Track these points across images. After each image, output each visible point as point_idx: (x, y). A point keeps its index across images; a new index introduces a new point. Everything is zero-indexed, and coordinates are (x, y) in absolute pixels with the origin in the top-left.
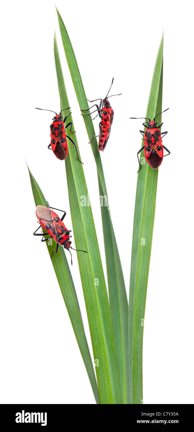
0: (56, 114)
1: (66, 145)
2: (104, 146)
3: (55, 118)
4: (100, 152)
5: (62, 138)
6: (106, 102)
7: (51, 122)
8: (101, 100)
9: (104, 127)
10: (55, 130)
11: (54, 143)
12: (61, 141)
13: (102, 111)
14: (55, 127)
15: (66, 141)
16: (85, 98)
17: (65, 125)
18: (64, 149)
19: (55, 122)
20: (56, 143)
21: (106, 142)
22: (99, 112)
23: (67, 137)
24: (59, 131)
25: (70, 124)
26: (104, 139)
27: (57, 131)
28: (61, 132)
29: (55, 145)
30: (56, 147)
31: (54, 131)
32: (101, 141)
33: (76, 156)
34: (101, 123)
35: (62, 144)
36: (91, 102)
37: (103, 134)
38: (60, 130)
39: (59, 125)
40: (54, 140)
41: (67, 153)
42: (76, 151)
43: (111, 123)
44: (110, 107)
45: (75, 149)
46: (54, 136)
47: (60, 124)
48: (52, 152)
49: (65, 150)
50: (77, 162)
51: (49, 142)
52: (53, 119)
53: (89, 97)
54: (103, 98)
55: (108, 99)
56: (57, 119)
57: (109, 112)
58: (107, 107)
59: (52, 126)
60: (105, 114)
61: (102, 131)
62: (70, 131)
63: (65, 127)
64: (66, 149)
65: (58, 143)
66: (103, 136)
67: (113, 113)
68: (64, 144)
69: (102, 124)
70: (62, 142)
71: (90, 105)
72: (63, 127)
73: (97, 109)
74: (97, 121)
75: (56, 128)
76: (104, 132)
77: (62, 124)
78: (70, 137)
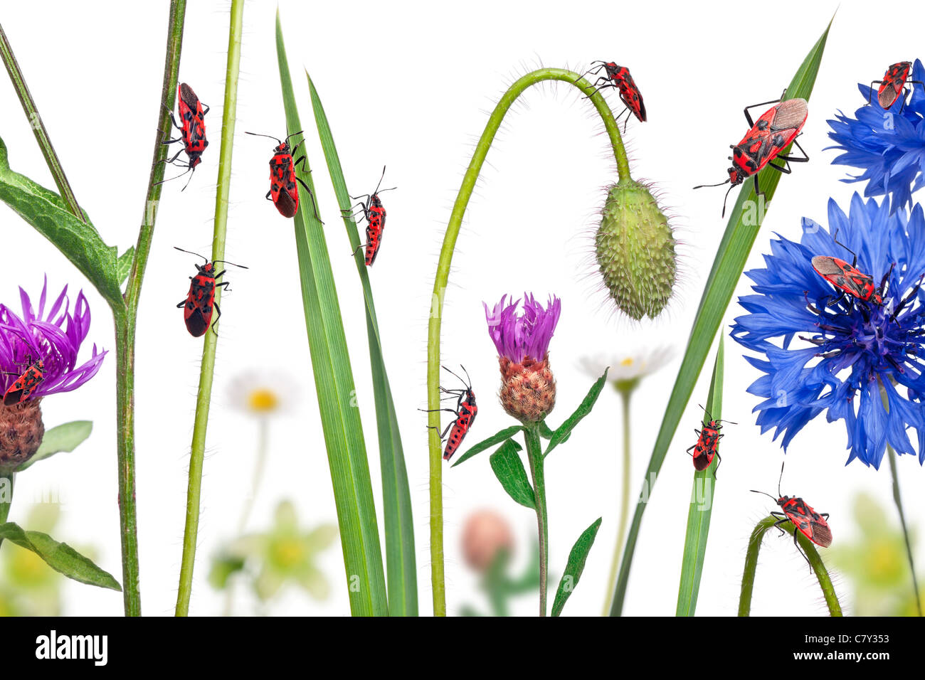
0: (280, 142)
1: (296, 192)
2: (373, 259)
3: (278, 148)
4: (368, 267)
5: (289, 182)
6: (375, 199)
7: (272, 155)
8: (369, 196)
9: (373, 234)
10: (277, 169)
11: (276, 190)
12: (288, 186)
13: (369, 211)
14: (277, 163)
15: (295, 186)
16: (346, 195)
17: (294, 160)
18: (292, 200)
19: (278, 156)
20: (279, 190)
21: (375, 253)
22: (366, 212)
23: (297, 181)
24: (285, 170)
25: (303, 158)
26: (372, 249)
27: (280, 171)
28: (288, 172)
29: (278, 193)
30: (280, 197)
31: (275, 169)
32: (369, 252)
33: (313, 211)
34: (368, 228)
35: (289, 191)
36: (355, 198)
37: (371, 242)
38: (286, 168)
39: (284, 161)
40: (276, 185)
41: (298, 207)
42: (311, 203)
43: (383, 228)
44: (381, 206)
45: (311, 199)
46: (275, 178)
47: (286, 158)
48: (272, 203)
49: (294, 201)
50: (314, 221)
51: (268, 188)
52: (274, 151)
53: (352, 192)
54: (371, 194)
55: (378, 195)
56: (282, 150)
57: (379, 213)
58: (377, 206)
59: (272, 163)
60: (374, 215)
61: (369, 239)
62: (303, 170)
63: (294, 163)
64: (296, 199)
65: (282, 190)
66: (371, 246)
67: (384, 214)
68: (293, 191)
69: (370, 230)
70: (289, 188)
71: (353, 203)
72: (290, 163)
73: (362, 209)
74: (363, 226)
75: (279, 165)
76: (372, 240)
77: (288, 159)
78: (303, 180)
